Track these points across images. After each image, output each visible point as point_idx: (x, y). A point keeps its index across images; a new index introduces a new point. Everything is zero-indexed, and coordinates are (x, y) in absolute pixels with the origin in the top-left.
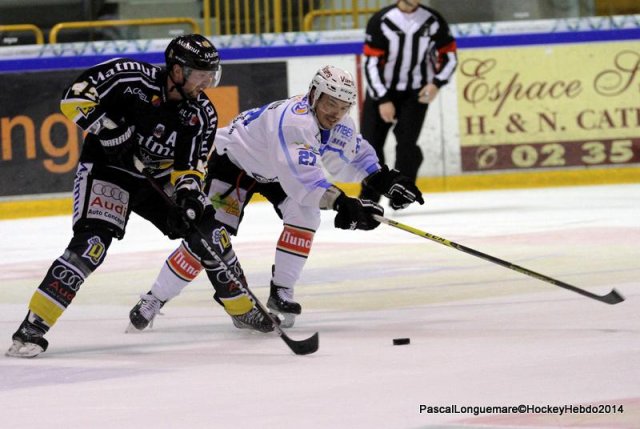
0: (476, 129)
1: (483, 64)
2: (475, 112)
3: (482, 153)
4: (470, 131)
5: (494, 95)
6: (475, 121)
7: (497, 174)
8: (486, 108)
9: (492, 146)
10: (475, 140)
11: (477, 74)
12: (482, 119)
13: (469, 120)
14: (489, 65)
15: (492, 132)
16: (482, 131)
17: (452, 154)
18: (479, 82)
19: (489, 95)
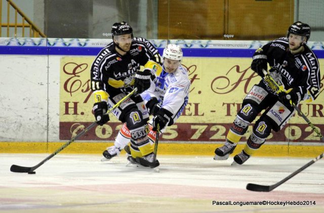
0: (71, 111)
1: (79, 66)
2: (71, 99)
3: (75, 127)
4: (67, 112)
5: (85, 88)
6: (71, 105)
7: (84, 142)
8: (80, 97)
9: (82, 123)
10: (70, 118)
11: (74, 73)
12: (76, 104)
13: (67, 104)
14: (83, 67)
15: (82, 113)
16: (76, 113)
17: (54, 127)
18: (76, 78)
19: (81, 88)
